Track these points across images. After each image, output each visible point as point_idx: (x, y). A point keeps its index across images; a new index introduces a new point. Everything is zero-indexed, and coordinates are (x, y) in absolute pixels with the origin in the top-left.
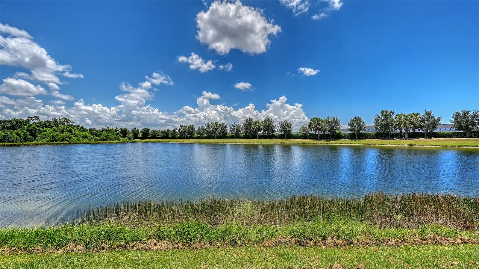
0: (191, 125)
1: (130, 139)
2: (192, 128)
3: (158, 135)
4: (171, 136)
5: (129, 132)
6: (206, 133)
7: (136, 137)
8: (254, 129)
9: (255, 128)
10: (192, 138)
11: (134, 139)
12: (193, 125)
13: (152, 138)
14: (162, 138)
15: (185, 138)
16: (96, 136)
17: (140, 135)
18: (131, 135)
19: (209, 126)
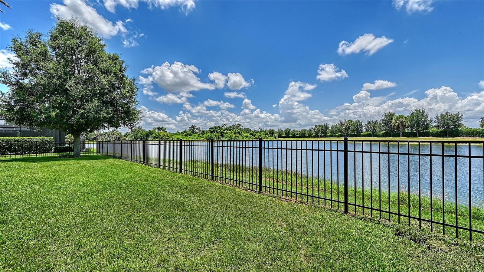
0: (325, 124)
1: (275, 138)
2: (326, 127)
3: (297, 135)
4: (307, 135)
5: (276, 132)
6: (339, 131)
7: (280, 136)
8: (395, 125)
9: (397, 124)
10: (325, 137)
11: (279, 138)
12: (327, 124)
13: (292, 137)
14: (300, 137)
15: (319, 137)
16: (253, 136)
17: (284, 135)
18: (276, 135)
19: (342, 125)
